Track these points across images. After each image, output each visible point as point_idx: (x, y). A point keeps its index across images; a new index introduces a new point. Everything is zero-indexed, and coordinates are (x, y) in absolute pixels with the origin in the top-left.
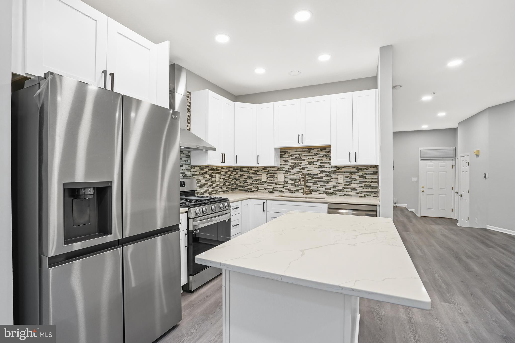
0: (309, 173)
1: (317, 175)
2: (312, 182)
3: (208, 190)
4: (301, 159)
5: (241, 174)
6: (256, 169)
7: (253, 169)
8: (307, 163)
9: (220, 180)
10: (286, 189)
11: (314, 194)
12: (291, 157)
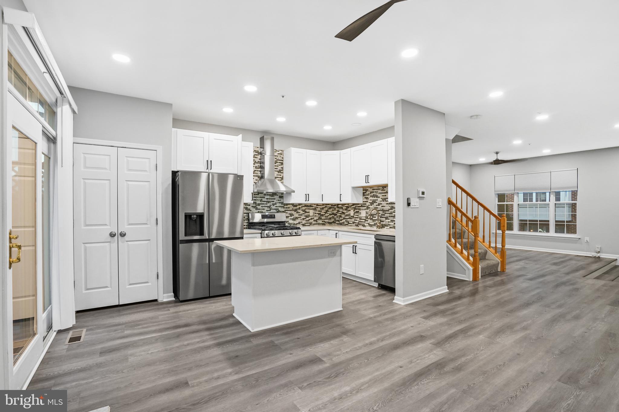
0: (383, 209)
1: (388, 211)
2: (385, 218)
3: (302, 222)
4: (377, 197)
5: (338, 210)
6: (347, 205)
7: (345, 205)
8: (381, 200)
9: (315, 215)
10: (367, 223)
11: (386, 228)
12: (370, 195)
